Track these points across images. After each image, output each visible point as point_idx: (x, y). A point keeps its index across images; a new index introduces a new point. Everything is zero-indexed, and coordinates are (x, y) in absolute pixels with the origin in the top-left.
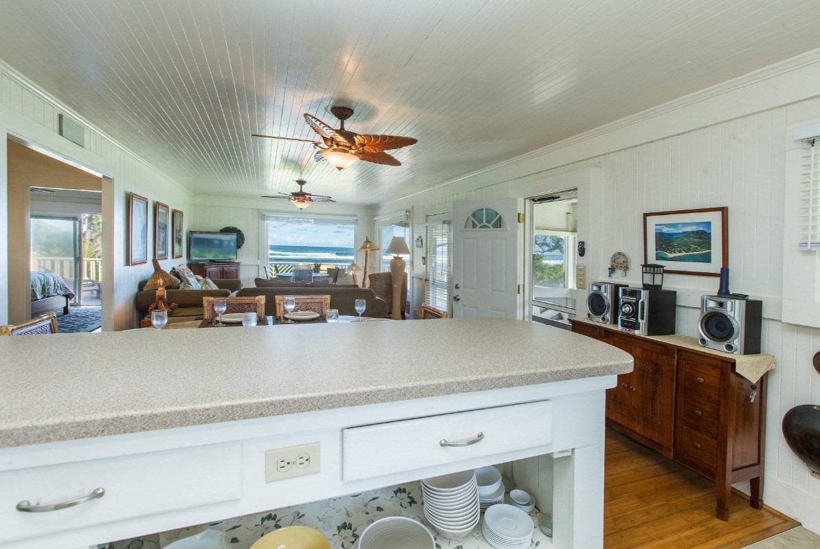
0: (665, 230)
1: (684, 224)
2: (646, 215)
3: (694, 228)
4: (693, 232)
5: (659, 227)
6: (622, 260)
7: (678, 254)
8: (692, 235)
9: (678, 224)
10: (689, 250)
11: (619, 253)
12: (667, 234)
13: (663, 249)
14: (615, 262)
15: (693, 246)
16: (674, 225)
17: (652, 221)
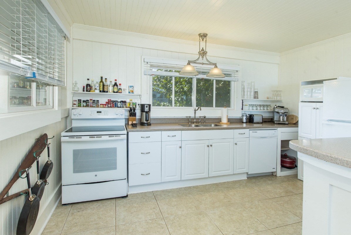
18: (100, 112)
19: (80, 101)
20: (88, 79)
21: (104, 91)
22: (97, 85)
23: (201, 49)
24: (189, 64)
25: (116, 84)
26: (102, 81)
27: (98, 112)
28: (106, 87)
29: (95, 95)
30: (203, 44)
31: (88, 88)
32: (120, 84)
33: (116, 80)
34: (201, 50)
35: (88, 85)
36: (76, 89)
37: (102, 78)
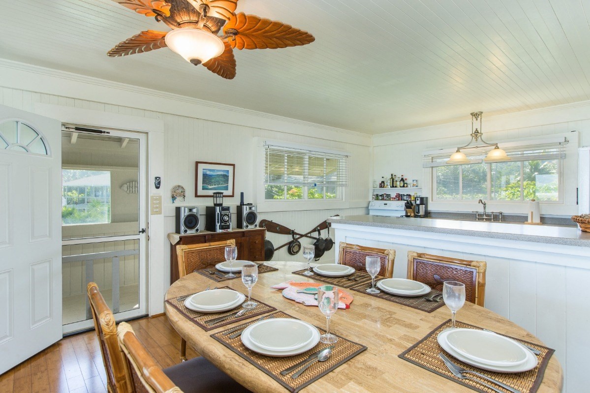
0: (208, 173)
1: (218, 171)
2: (197, 163)
3: (222, 173)
4: (221, 175)
5: (205, 171)
6: (180, 190)
7: (214, 186)
8: (221, 176)
9: (215, 170)
10: (219, 184)
11: (179, 186)
12: (210, 175)
13: (206, 184)
14: (175, 192)
15: (221, 182)
16: (213, 170)
17: (201, 167)
18: (386, 204)
19: (377, 195)
20: (383, 177)
21: (393, 187)
22: (389, 181)
23: (474, 130)
24: (458, 151)
25: (402, 180)
26: (392, 178)
27: (385, 204)
28: (395, 183)
29: (388, 190)
30: (477, 125)
31: (382, 184)
32: (406, 179)
33: (402, 176)
34: (474, 132)
35: (383, 182)
36: (375, 186)
37: (392, 175)
